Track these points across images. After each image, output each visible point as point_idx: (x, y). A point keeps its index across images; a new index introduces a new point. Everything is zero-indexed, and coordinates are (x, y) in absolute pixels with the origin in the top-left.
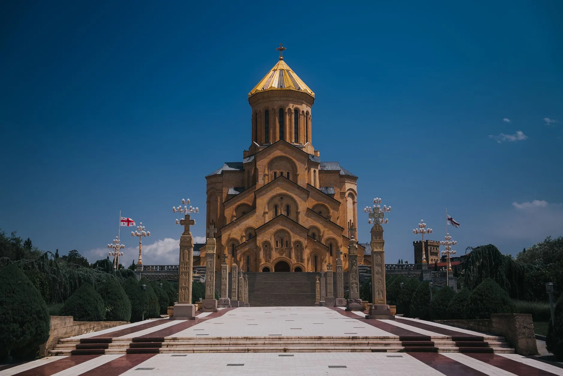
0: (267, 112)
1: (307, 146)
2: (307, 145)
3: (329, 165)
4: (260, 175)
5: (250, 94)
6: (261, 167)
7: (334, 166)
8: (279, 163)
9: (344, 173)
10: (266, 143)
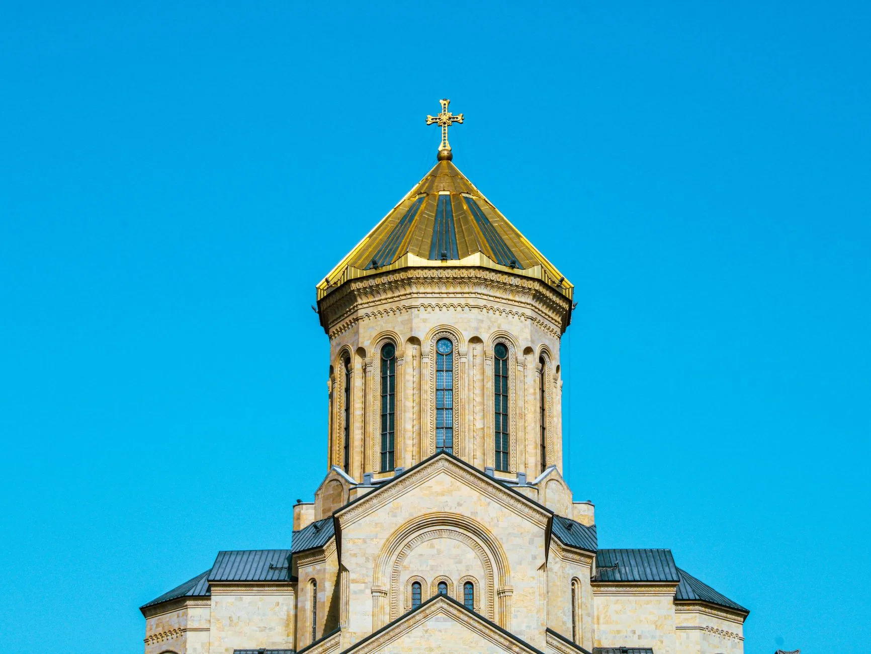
0: (389, 350)
1: (544, 483)
2: (545, 480)
3: (633, 562)
4: (355, 593)
5: (322, 284)
6: (361, 560)
7: (652, 563)
8: (432, 546)
9: (694, 591)
10: (383, 470)
